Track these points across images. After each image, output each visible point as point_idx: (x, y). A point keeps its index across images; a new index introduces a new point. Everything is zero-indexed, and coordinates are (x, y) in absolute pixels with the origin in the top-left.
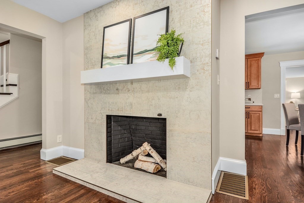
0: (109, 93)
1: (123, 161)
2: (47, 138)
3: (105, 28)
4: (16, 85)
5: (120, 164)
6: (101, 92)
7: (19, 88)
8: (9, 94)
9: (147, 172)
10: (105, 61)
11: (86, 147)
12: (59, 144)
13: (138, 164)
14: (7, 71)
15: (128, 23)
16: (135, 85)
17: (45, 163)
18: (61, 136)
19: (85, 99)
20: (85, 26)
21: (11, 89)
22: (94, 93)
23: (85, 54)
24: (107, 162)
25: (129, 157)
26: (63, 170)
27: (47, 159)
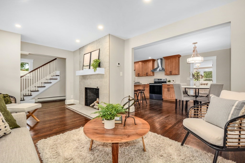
0: (85, 79)
1: (91, 105)
2: (67, 97)
3: (84, 54)
4: (59, 76)
5: (90, 107)
6: (83, 79)
7: (60, 77)
8: (57, 79)
9: (96, 109)
10: (84, 67)
11: (80, 100)
12: (72, 99)
13: (95, 107)
14: (56, 70)
15: (90, 53)
16: (92, 76)
17: (66, 105)
18: (73, 96)
19: (79, 81)
20: (79, 53)
21: (57, 77)
22: (82, 79)
23: (80, 64)
24: (85, 105)
25: (93, 104)
26: (71, 107)
27: (67, 104)
